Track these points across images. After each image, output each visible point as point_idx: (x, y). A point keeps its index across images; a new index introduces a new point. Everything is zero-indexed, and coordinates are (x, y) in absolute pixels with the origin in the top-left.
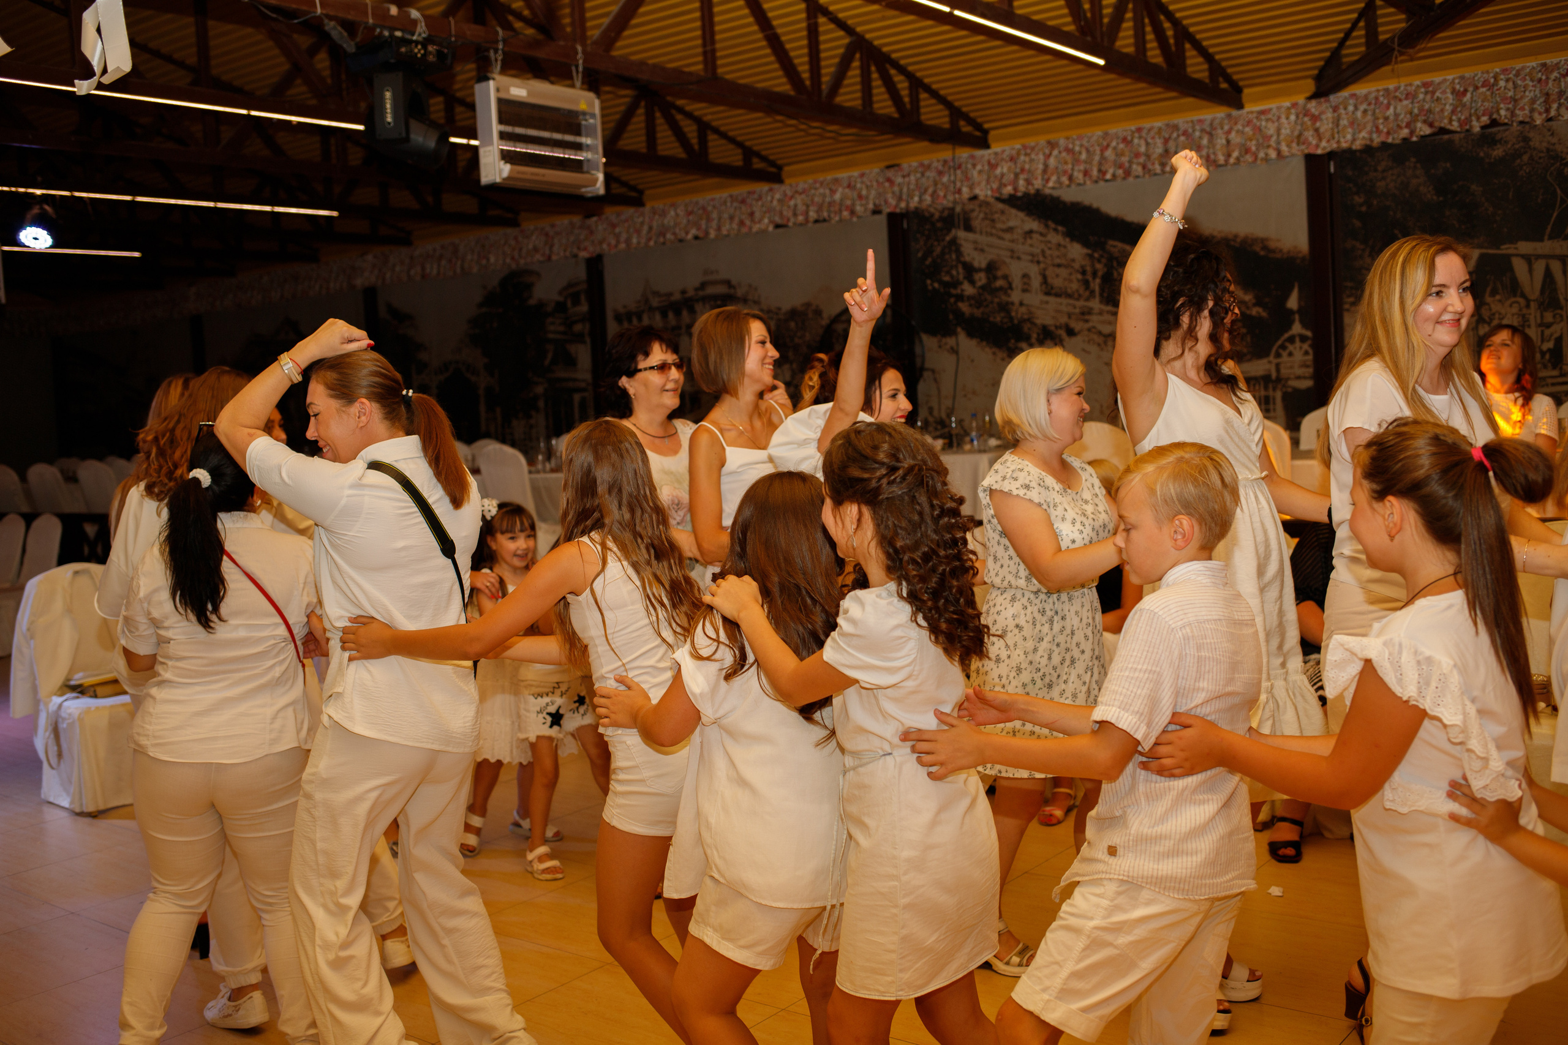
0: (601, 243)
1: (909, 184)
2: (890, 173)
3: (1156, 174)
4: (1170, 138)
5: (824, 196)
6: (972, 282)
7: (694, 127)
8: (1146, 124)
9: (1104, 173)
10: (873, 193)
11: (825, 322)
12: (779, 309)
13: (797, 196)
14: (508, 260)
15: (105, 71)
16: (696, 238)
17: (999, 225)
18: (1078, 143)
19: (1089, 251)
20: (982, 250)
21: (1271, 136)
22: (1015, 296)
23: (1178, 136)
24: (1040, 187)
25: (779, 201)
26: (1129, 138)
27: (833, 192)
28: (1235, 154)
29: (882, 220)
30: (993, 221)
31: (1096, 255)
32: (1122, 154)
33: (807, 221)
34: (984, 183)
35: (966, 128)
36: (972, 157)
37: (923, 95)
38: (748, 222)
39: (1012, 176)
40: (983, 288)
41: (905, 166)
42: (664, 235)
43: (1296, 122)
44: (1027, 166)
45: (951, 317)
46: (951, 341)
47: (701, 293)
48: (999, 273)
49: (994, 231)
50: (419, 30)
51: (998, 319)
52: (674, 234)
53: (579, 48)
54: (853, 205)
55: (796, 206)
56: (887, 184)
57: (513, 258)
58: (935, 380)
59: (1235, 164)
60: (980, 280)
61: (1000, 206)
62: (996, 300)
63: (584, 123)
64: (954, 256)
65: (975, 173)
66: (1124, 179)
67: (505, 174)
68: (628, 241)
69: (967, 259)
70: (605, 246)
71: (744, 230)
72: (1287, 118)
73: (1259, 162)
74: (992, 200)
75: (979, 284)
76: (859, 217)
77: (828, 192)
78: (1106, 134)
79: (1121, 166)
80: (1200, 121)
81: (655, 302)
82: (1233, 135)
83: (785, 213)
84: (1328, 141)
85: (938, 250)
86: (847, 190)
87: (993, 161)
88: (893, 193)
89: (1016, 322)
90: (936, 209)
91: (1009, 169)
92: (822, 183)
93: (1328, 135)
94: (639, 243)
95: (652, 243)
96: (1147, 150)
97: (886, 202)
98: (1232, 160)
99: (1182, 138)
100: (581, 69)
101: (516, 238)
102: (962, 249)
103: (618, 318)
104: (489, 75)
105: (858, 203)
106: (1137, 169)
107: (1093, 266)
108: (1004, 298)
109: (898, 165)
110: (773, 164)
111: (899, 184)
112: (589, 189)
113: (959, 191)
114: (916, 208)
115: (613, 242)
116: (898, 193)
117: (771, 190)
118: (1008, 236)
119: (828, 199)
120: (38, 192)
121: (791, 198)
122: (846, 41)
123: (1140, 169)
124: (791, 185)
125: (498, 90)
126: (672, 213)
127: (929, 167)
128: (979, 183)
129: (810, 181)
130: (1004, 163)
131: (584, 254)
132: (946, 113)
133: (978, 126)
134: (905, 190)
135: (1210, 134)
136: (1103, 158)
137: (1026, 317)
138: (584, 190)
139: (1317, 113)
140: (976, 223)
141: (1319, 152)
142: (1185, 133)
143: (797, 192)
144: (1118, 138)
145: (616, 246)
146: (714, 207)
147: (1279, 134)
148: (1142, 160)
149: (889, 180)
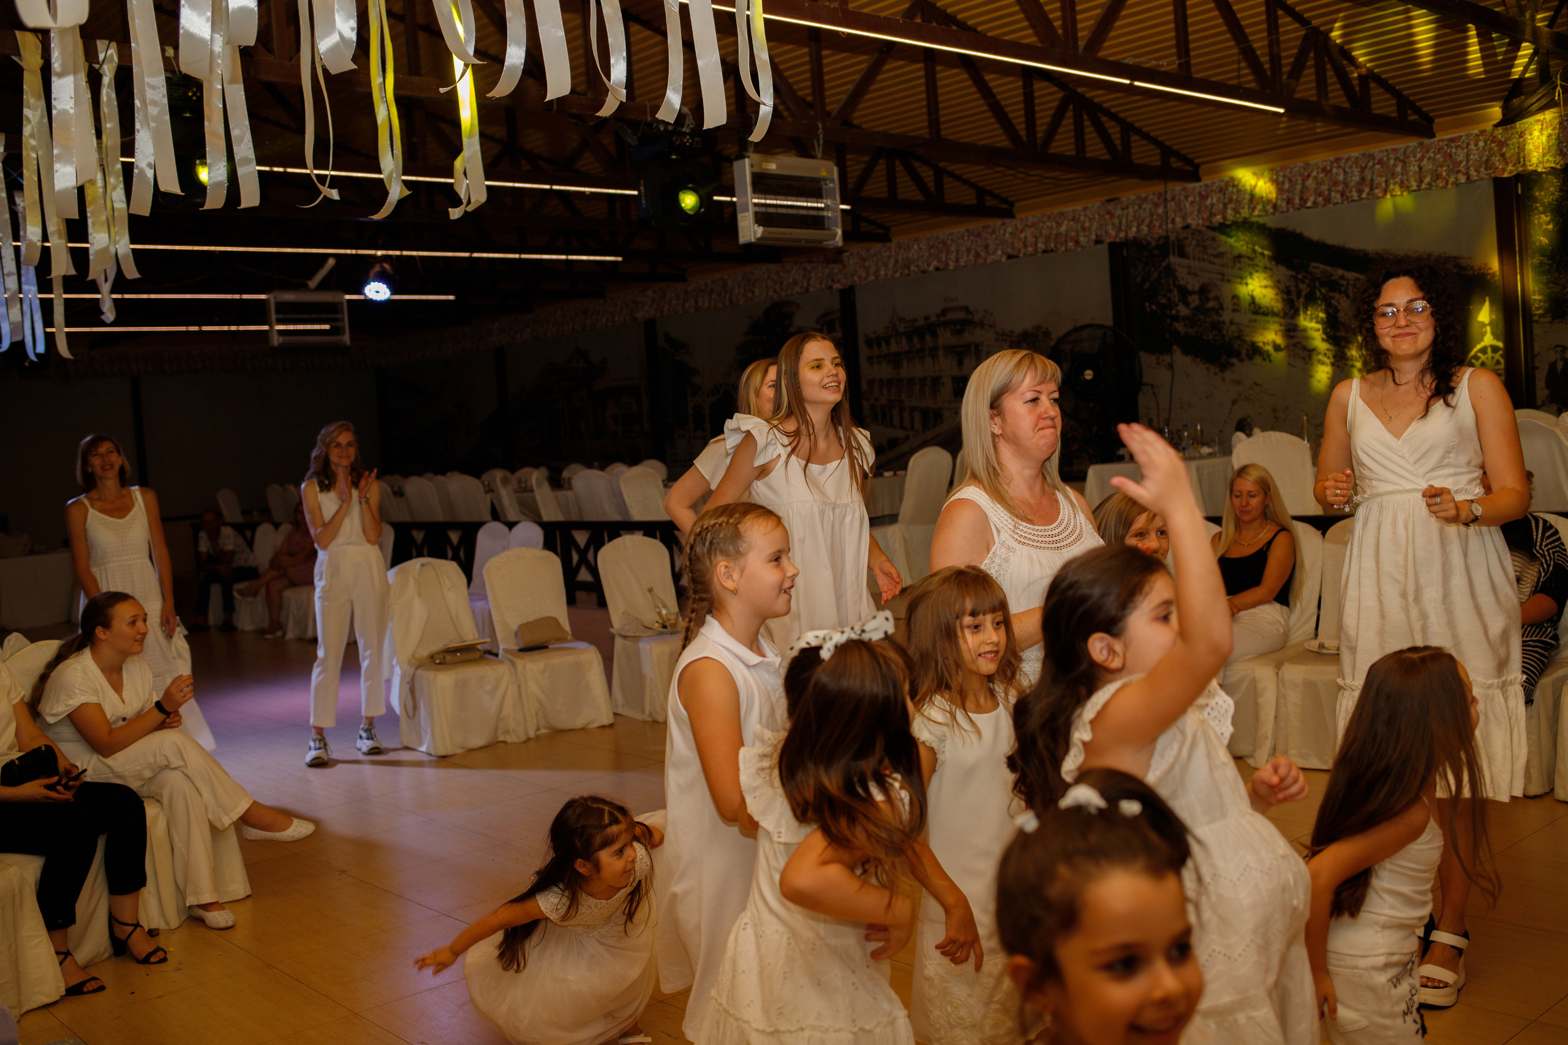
0: (852, 276)
1: (1127, 215)
2: (1110, 207)
3: (1353, 201)
4: (1366, 167)
5: (1051, 228)
6: (1187, 304)
7: (931, 172)
8: (1344, 154)
9: (1306, 201)
10: (1095, 224)
11: (1053, 343)
12: (1013, 332)
13: (1027, 229)
14: (771, 293)
15: (469, 202)
16: (937, 269)
17: (1210, 251)
18: (1281, 174)
19: (1294, 273)
20: (1195, 275)
21: (1461, 162)
22: (1226, 316)
23: (1374, 165)
24: (1247, 216)
25: (1011, 234)
26: (1328, 168)
27: (1059, 225)
28: (1427, 180)
29: (1104, 249)
30: (1205, 247)
31: (1300, 276)
32: (1322, 183)
33: (1036, 251)
34: (1196, 213)
35: (1175, 164)
36: (1185, 189)
37: (1134, 138)
38: (983, 254)
39: (1221, 206)
40: (1196, 308)
41: (1124, 199)
42: (909, 269)
43: (1484, 148)
44: (1235, 197)
45: (1168, 336)
46: (1167, 358)
47: (942, 319)
48: (1211, 295)
49: (1206, 257)
50: (687, 122)
51: (1211, 337)
52: (918, 266)
53: (820, 125)
54: (1078, 236)
55: (1026, 238)
56: (1107, 217)
57: (775, 291)
58: (1154, 393)
59: (1427, 189)
60: (1194, 302)
61: (1211, 233)
62: (1209, 320)
63: (824, 187)
64: (1171, 281)
65: (1188, 205)
66: (1324, 206)
67: (759, 235)
68: (876, 273)
69: (1182, 282)
70: (856, 278)
71: (980, 261)
72: (1476, 145)
73: (1450, 186)
74: (1204, 229)
75: (1193, 305)
76: (1083, 247)
77: (1054, 224)
78: (1307, 164)
79: (1320, 194)
80: (1394, 150)
81: (901, 328)
82: (1425, 160)
83: (1016, 245)
84: (1514, 165)
85: (1156, 275)
86: (1072, 223)
87: (1203, 193)
88: (1113, 224)
89: (1227, 339)
90: (1152, 238)
91: (1218, 199)
92: (1049, 217)
93: (1514, 159)
94: (886, 275)
95: (898, 275)
96: (1345, 179)
97: (1107, 232)
98: (1423, 186)
99: (1378, 166)
100: (821, 142)
101: (777, 273)
102: (1177, 274)
103: (869, 343)
104: (745, 154)
105: (1082, 234)
106: (1335, 197)
107: (1297, 286)
108: (1216, 318)
109: (1117, 199)
110: (1004, 200)
111: (1119, 216)
112: (830, 243)
113: (1173, 222)
114: (1135, 238)
115: (864, 275)
116: (1118, 225)
117: (1003, 224)
118: (1218, 261)
119: (1054, 232)
120: (379, 253)
121: (1022, 231)
122: (1060, 95)
123: (1338, 196)
124: (1021, 220)
125: (752, 166)
126: (916, 247)
127: (1145, 200)
128: (1191, 213)
129: (1039, 215)
130: (1213, 194)
131: (837, 286)
132: (1158, 151)
133: (1189, 162)
134: (1124, 221)
135: (1403, 162)
136: (1304, 186)
137: (1236, 335)
138: (825, 243)
139: (1503, 139)
140: (1189, 250)
141: (1506, 175)
142: (1380, 162)
143: (1027, 225)
144: (1318, 168)
145: (866, 278)
146: (953, 240)
147: (1468, 161)
148: (1340, 188)
149: (1109, 213)
